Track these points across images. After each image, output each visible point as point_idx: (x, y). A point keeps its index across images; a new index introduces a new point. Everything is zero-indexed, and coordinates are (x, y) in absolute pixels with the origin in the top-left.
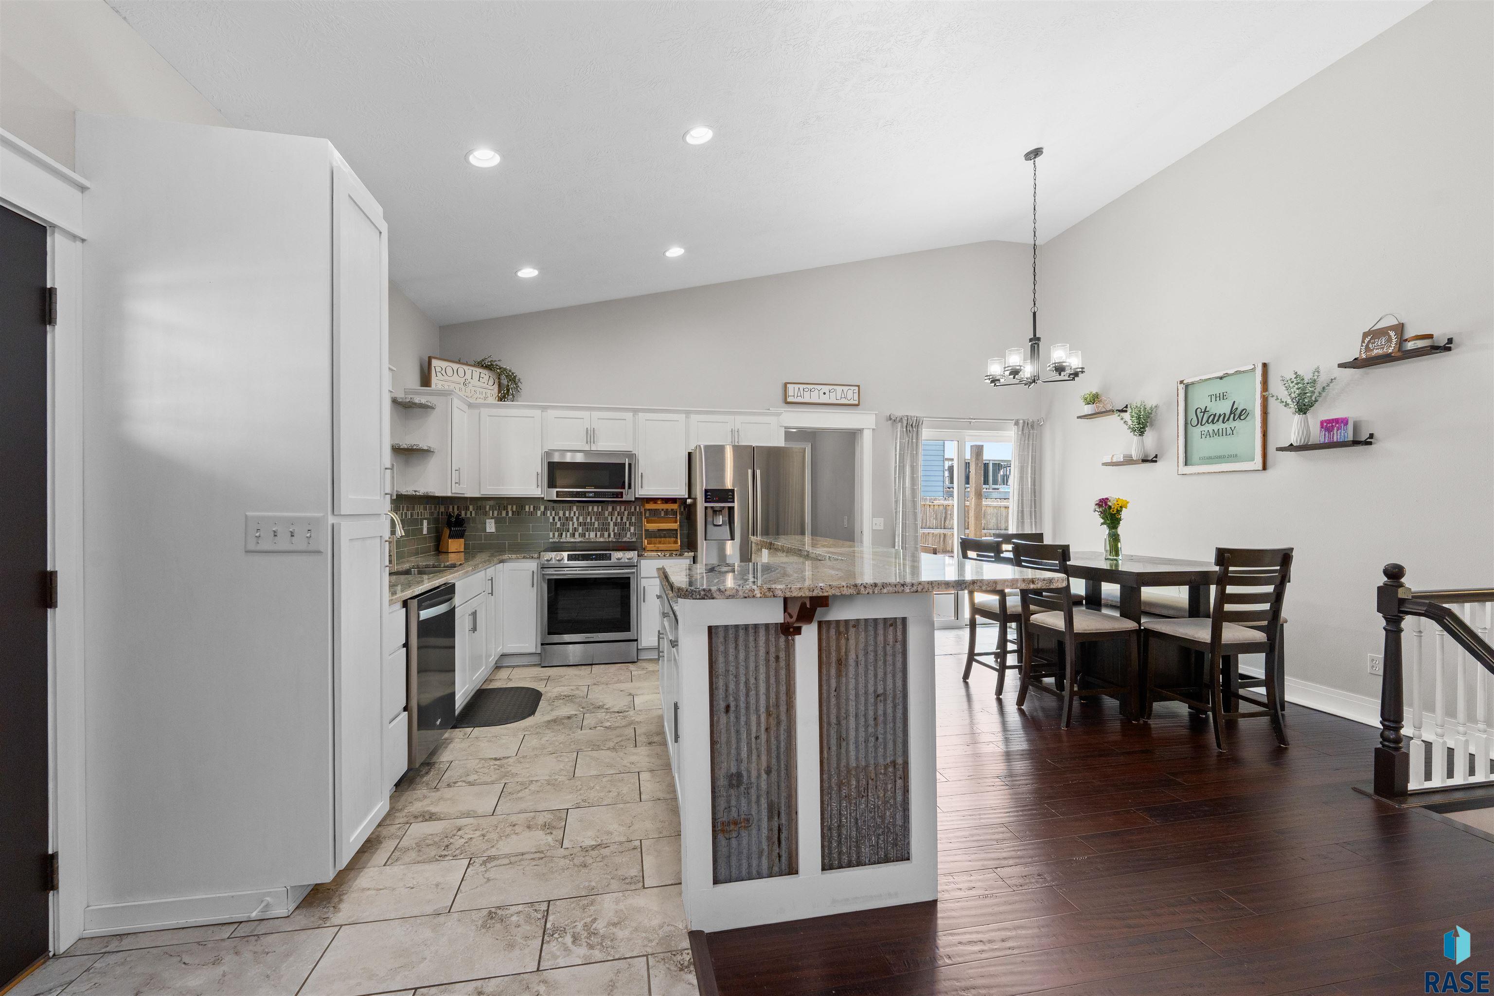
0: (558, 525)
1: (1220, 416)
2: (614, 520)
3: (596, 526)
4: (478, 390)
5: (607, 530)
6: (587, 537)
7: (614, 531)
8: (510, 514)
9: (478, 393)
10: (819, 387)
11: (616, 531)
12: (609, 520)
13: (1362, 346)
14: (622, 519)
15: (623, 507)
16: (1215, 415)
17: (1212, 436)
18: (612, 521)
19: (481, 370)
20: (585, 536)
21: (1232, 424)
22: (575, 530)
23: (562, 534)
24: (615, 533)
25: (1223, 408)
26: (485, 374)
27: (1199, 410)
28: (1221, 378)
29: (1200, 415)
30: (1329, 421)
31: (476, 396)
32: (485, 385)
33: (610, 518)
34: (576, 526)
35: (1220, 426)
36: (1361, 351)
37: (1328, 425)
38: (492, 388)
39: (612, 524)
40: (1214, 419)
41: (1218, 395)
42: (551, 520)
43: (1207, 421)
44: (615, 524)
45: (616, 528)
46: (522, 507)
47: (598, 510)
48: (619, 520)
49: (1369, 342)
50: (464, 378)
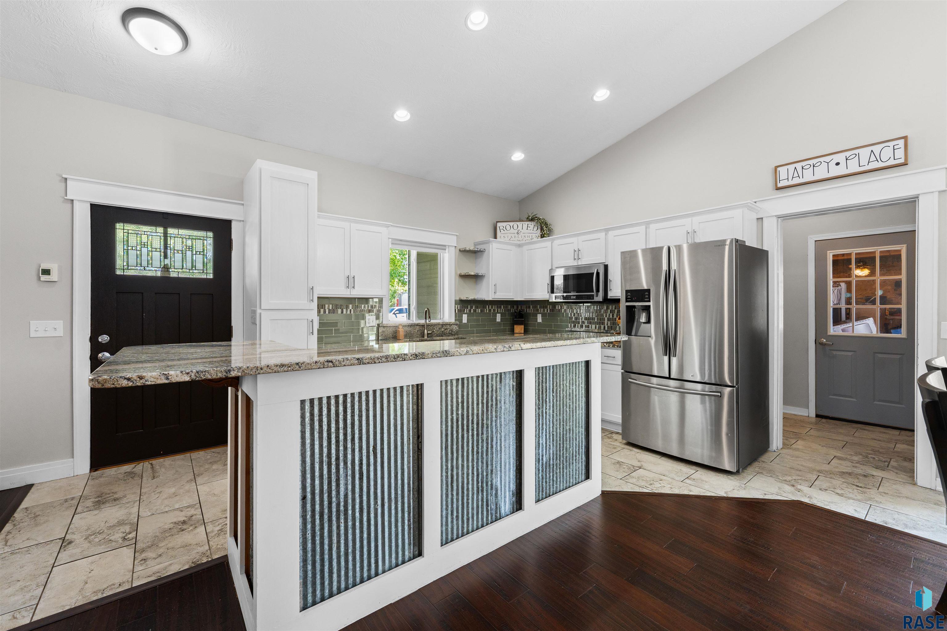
0: (573, 319)
2: (608, 316)
3: (596, 320)
4: (526, 235)
5: (603, 324)
6: (590, 328)
7: (607, 324)
8: (549, 312)
9: (527, 237)
11: (609, 325)
12: (605, 316)
14: (613, 316)
15: (614, 307)
18: (606, 317)
19: (528, 223)
20: (589, 328)
22: (583, 322)
23: (575, 325)
24: (608, 326)
26: (531, 225)
31: (525, 239)
32: (532, 231)
33: (605, 315)
34: (583, 320)
38: (536, 232)
39: (606, 319)
42: (570, 316)
44: (609, 320)
45: (609, 322)
46: (555, 307)
47: (597, 308)
48: (611, 317)
50: (518, 230)
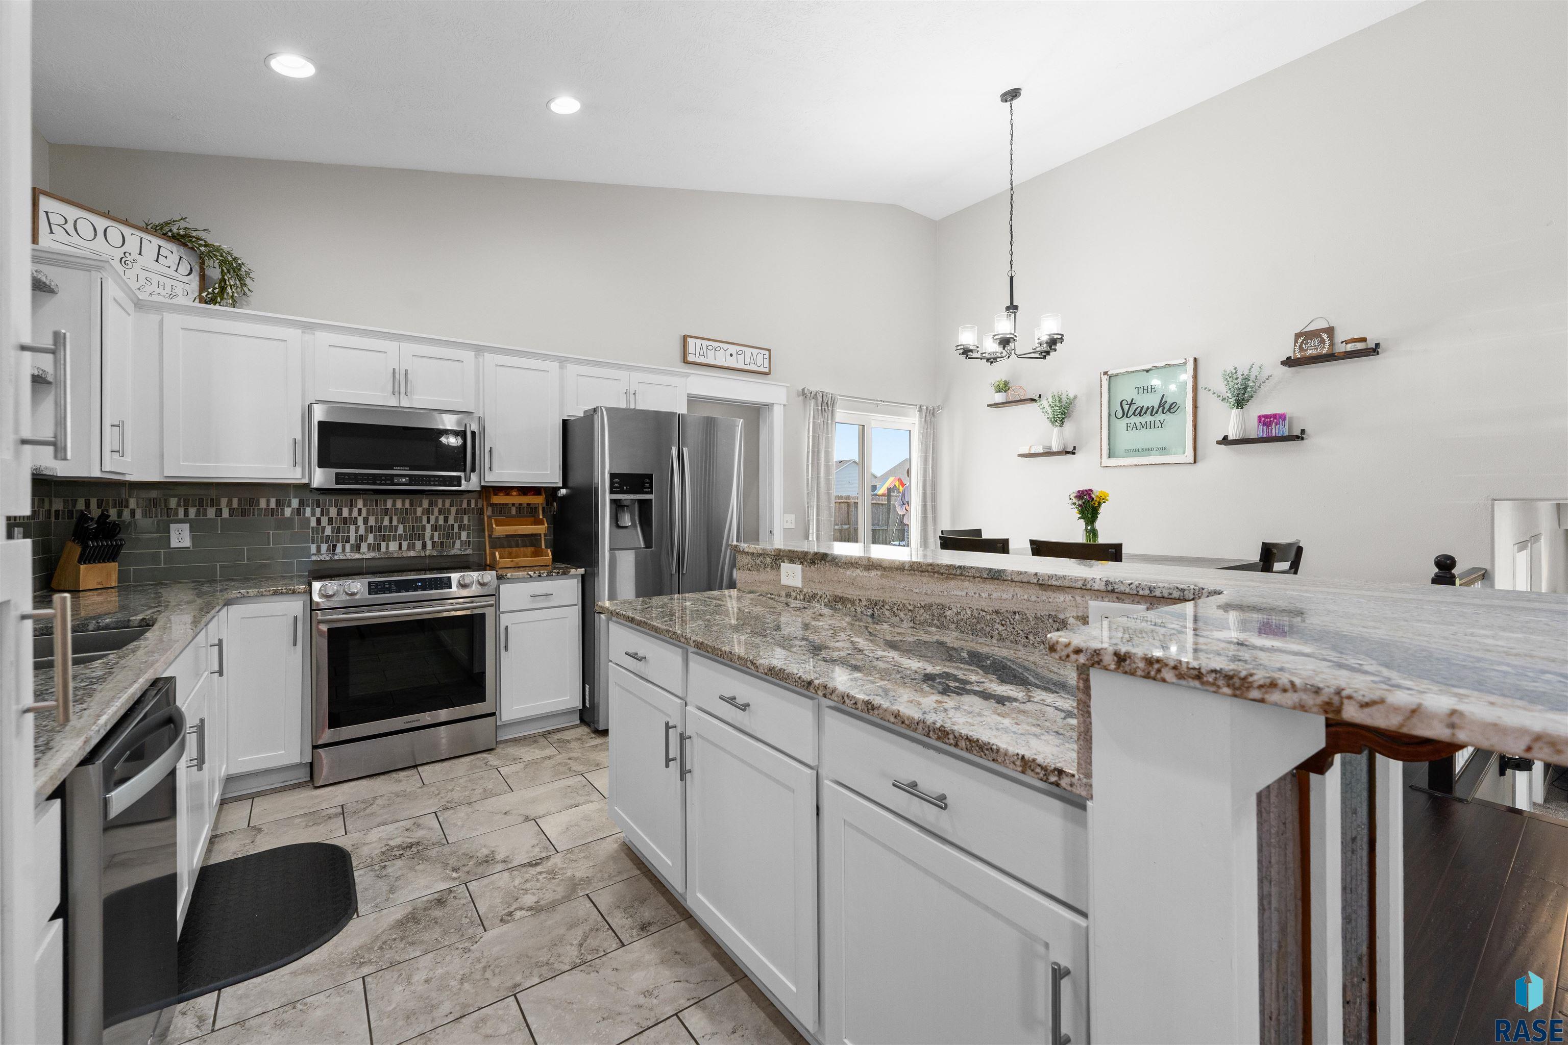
0: (328, 531)
1: (1148, 408)
2: (432, 522)
3: (400, 530)
4: (155, 278)
5: (421, 537)
6: (383, 549)
7: (432, 538)
8: (226, 513)
9: (155, 284)
10: (725, 346)
11: (436, 539)
12: (424, 522)
13: (1295, 346)
14: (446, 520)
15: (448, 502)
16: (1142, 408)
17: (1138, 428)
18: (428, 522)
19: (162, 242)
20: (379, 549)
21: (1160, 417)
22: (361, 539)
23: (335, 546)
24: (434, 543)
25: (1152, 401)
26: (172, 252)
27: (1125, 403)
28: (1147, 371)
29: (1126, 408)
30: (1266, 417)
31: (149, 289)
32: (171, 272)
33: (425, 518)
34: (362, 531)
35: (1148, 418)
36: (1294, 351)
37: (1266, 420)
38: (186, 279)
39: (428, 528)
40: (1141, 412)
41: (1146, 388)
42: (313, 523)
43: (1134, 414)
44: (435, 528)
45: (436, 534)
46: (253, 502)
47: (403, 504)
48: (441, 522)
49: (1302, 342)
50: (124, 249)
